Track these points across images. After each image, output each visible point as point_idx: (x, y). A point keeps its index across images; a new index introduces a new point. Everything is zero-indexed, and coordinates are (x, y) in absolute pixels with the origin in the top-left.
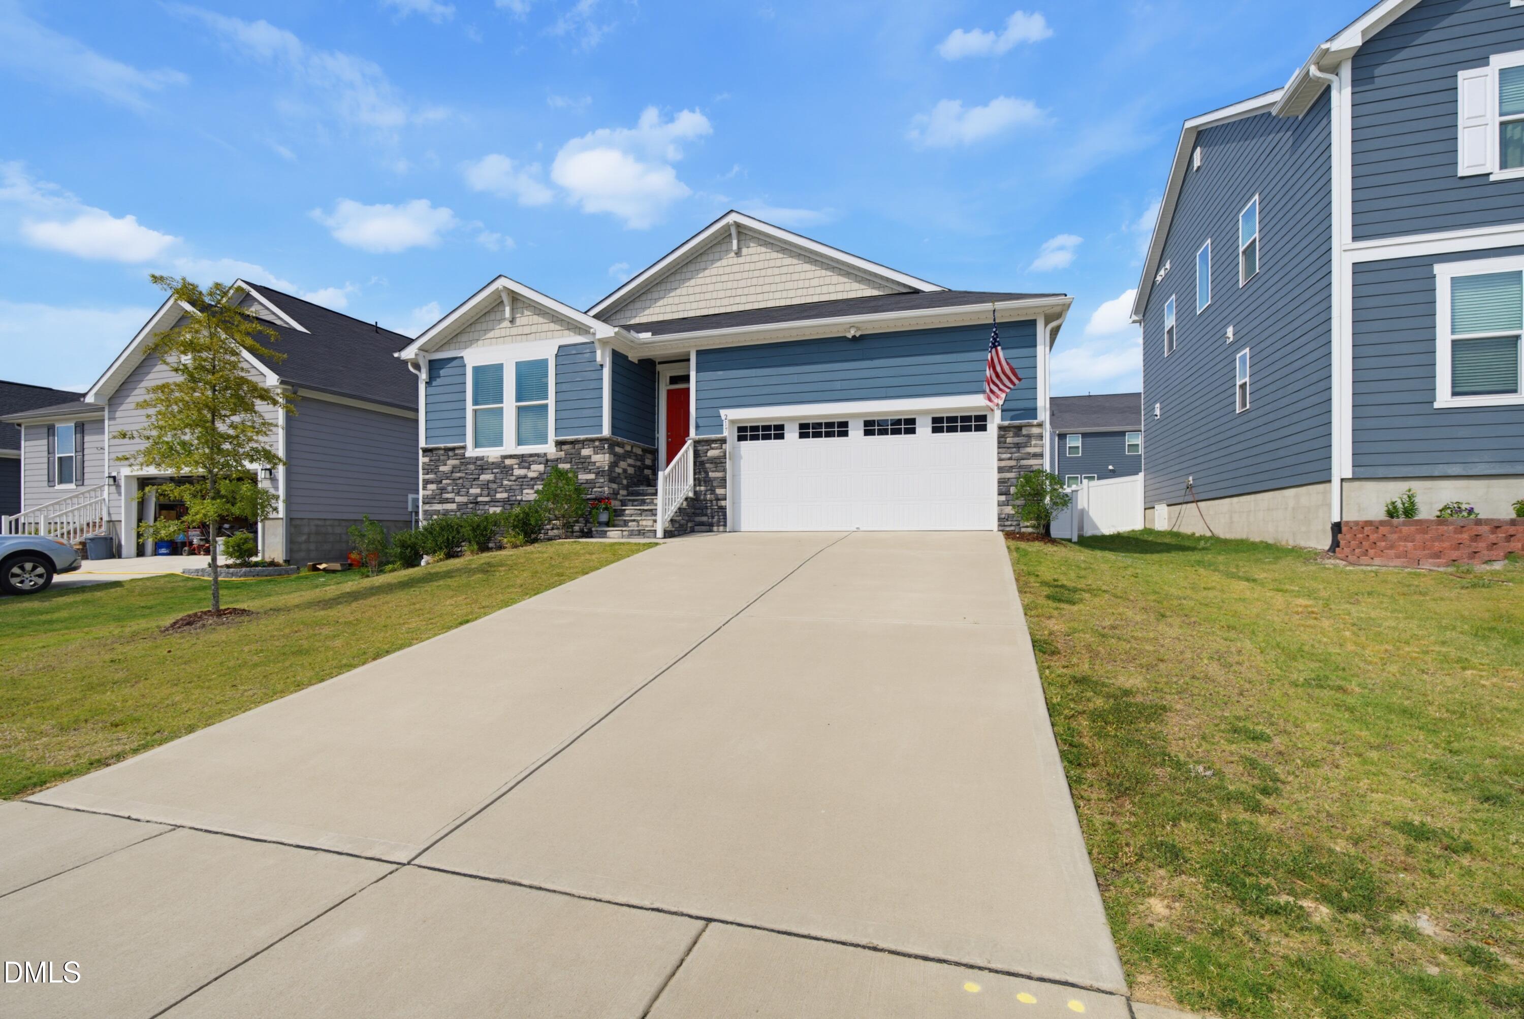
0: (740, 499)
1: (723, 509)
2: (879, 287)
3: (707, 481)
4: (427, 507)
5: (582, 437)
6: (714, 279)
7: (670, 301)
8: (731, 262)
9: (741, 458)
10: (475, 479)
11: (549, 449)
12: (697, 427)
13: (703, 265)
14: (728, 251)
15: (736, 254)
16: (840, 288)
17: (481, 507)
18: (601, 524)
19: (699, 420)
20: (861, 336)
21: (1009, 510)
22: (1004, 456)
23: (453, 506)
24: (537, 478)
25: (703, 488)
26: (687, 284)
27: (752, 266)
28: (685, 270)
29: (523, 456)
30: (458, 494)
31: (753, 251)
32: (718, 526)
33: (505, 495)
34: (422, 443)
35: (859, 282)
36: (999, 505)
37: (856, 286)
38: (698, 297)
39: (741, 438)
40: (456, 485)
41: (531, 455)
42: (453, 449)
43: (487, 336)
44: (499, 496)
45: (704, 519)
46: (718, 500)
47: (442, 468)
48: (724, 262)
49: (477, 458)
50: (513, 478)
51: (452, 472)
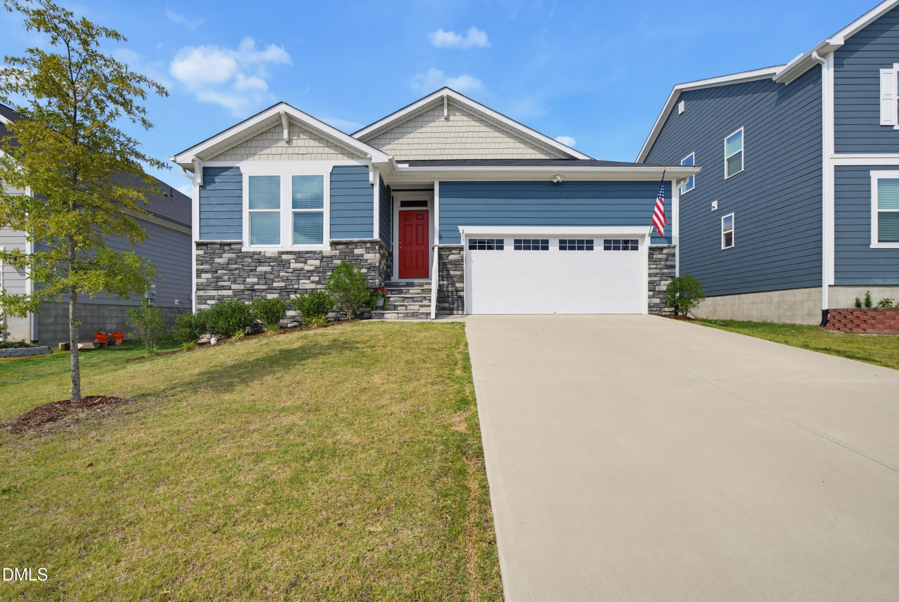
0: (471, 291)
1: (461, 298)
2: (547, 153)
3: (449, 277)
4: (201, 293)
5: (356, 240)
6: (429, 135)
7: (395, 147)
8: (441, 124)
9: (472, 262)
10: (251, 270)
11: (325, 247)
12: (440, 238)
13: (420, 124)
14: (439, 117)
15: (445, 119)
16: (520, 151)
17: (258, 294)
18: (377, 308)
19: (441, 233)
20: (562, 182)
21: (657, 301)
22: (652, 266)
23: (230, 293)
24: (313, 271)
25: (445, 282)
26: (408, 136)
27: (458, 129)
28: (406, 125)
29: (299, 252)
30: (235, 282)
31: (458, 119)
32: (458, 310)
33: (282, 284)
34: (196, 237)
35: (533, 148)
36: (649, 298)
37: (531, 151)
38: (416, 146)
39: (471, 248)
40: (233, 274)
41: (307, 252)
42: (229, 244)
43: (264, 152)
44: (275, 285)
45: (447, 305)
46: (457, 291)
47: (217, 260)
48: (436, 124)
49: (254, 253)
50: (291, 270)
51: (228, 264)
